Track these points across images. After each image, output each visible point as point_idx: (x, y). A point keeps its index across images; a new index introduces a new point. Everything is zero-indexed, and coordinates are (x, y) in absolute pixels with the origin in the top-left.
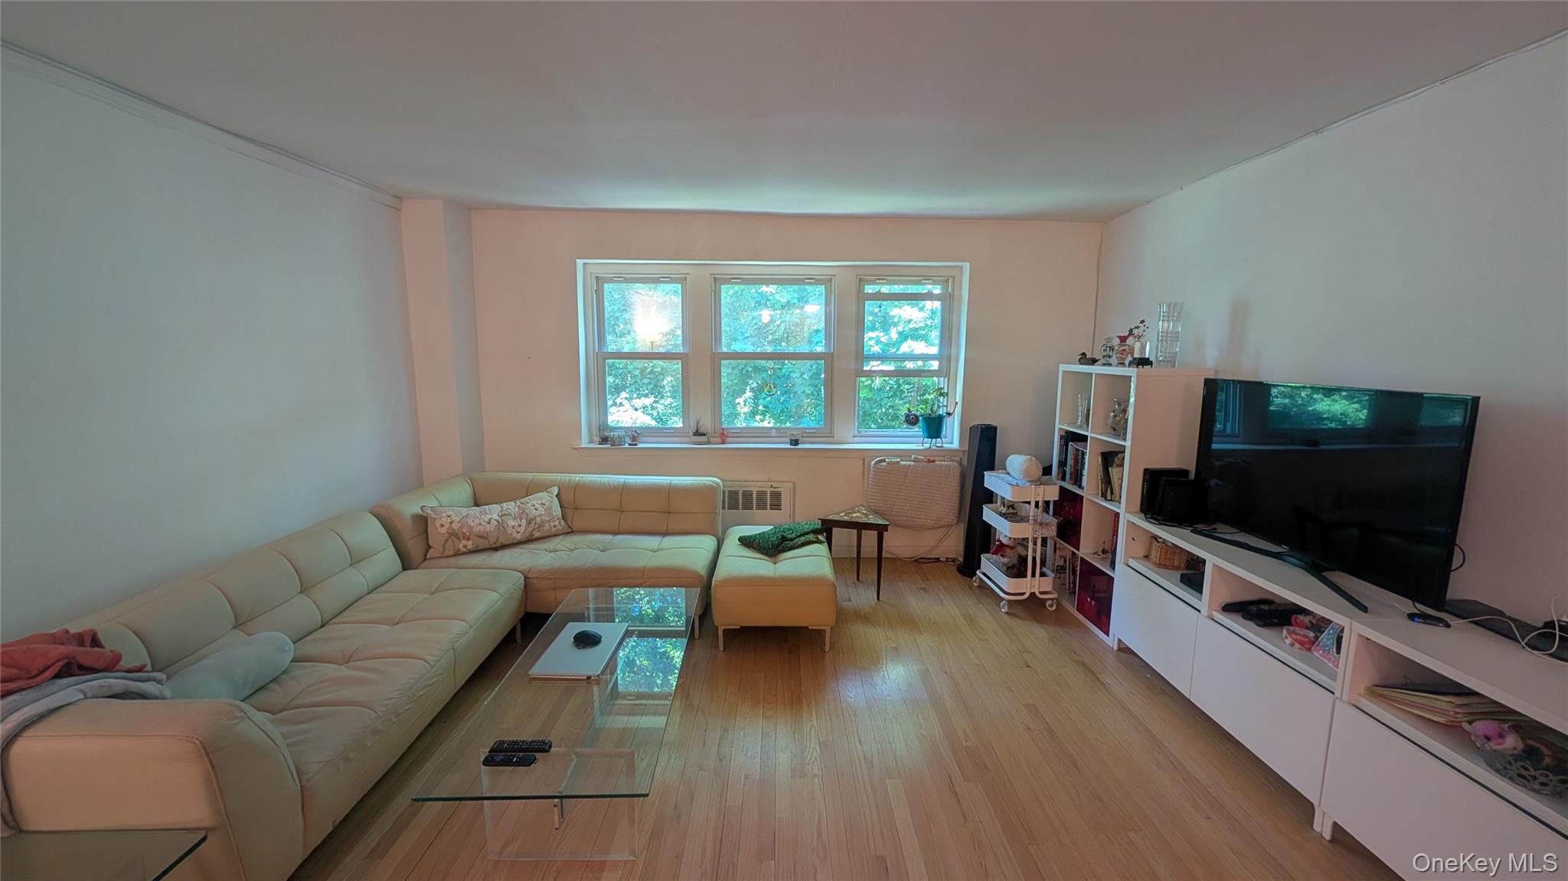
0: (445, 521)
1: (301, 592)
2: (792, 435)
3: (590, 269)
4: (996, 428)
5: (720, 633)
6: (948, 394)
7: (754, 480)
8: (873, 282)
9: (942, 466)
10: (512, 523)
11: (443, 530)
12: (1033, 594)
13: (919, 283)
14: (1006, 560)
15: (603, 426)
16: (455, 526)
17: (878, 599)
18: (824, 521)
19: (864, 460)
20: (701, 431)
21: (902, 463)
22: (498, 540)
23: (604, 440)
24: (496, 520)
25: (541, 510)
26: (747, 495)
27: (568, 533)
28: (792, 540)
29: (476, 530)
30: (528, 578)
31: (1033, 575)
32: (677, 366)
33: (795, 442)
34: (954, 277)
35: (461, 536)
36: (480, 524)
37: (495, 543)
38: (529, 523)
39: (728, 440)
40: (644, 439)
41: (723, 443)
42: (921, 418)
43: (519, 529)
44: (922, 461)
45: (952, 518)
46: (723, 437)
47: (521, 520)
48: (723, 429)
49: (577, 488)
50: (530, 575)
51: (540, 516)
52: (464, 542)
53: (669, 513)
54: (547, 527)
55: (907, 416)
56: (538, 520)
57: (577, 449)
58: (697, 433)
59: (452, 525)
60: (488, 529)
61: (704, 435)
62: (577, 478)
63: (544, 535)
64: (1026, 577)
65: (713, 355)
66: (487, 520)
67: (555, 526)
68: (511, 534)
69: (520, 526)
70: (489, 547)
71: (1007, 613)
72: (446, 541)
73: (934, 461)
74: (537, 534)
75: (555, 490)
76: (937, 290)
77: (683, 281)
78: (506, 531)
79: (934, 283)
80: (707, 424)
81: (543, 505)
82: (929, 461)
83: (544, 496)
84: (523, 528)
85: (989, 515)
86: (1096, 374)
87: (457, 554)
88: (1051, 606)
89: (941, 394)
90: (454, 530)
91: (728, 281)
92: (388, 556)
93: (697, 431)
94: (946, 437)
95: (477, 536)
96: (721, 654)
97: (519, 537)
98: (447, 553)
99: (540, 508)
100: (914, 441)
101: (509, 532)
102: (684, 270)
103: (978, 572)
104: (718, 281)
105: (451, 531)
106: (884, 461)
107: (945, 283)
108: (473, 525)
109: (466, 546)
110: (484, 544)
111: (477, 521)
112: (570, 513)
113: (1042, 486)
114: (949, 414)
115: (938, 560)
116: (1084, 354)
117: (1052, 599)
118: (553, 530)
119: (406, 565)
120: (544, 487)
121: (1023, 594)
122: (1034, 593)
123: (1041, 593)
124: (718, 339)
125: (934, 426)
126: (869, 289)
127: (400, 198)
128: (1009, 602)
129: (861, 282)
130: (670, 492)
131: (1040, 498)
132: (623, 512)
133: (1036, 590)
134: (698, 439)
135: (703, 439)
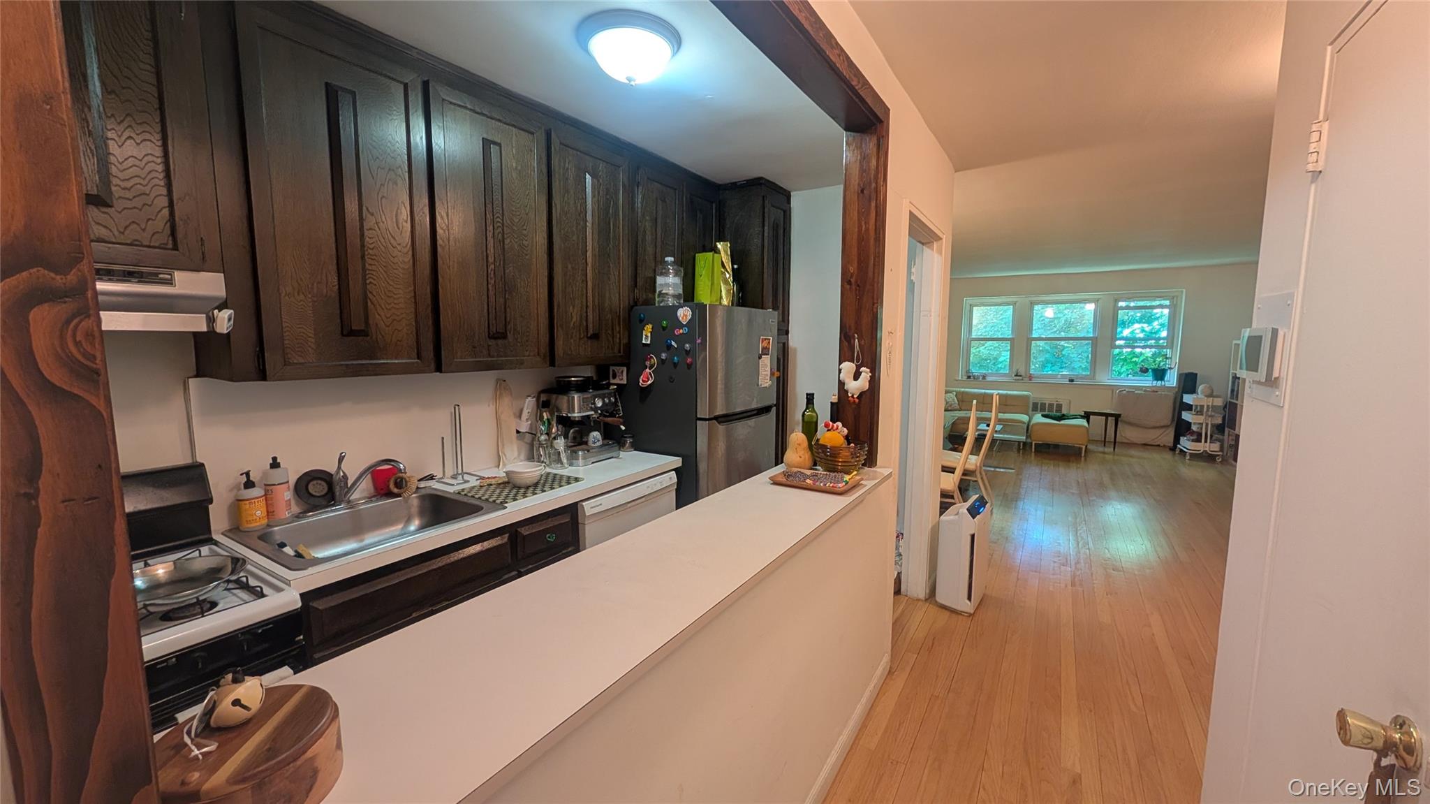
2: (1070, 377)
3: (968, 301)
4: (1196, 374)
5: (1033, 444)
6: (1171, 358)
7: (1048, 397)
8: (1124, 301)
9: (1163, 394)
13: (1155, 300)
14: (1192, 438)
15: (968, 372)
18: (1085, 412)
19: (1113, 390)
20: (1019, 374)
21: (1136, 392)
23: (969, 377)
25: (951, 400)
26: (1043, 405)
28: (1068, 417)
31: (1206, 441)
32: (1008, 345)
33: (1072, 381)
34: (1177, 297)
39: (1033, 379)
40: (989, 378)
41: (1030, 380)
42: (1150, 370)
44: (1149, 391)
45: (1167, 421)
46: (1031, 377)
48: (1030, 374)
49: (963, 392)
51: (950, 402)
53: (1006, 405)
55: (1141, 368)
57: (958, 380)
58: (1016, 375)
61: (1020, 376)
62: (963, 390)
64: (1201, 442)
65: (1028, 339)
71: (1189, 460)
73: (1157, 392)
74: (950, 408)
75: (955, 393)
77: (1014, 304)
79: (1164, 300)
80: (1022, 372)
81: (951, 398)
82: (1154, 391)
83: (951, 395)
85: (1186, 416)
88: (1218, 458)
89: (1167, 358)
91: (1039, 304)
94: (1169, 381)
96: (1033, 454)
100: (1148, 381)
102: (1015, 300)
103: (1178, 446)
104: (1032, 304)
106: (1125, 391)
107: (1172, 299)
113: (1211, 398)
114: (1170, 368)
115: (1159, 445)
117: (1219, 455)
121: (1199, 451)
122: (1206, 451)
123: (1211, 451)
124: (1031, 330)
125: (1160, 374)
126: (1121, 304)
128: (1190, 453)
129: (1117, 301)
131: (1210, 404)
132: (984, 404)
133: (1207, 449)
134: (1018, 378)
135: (1020, 378)
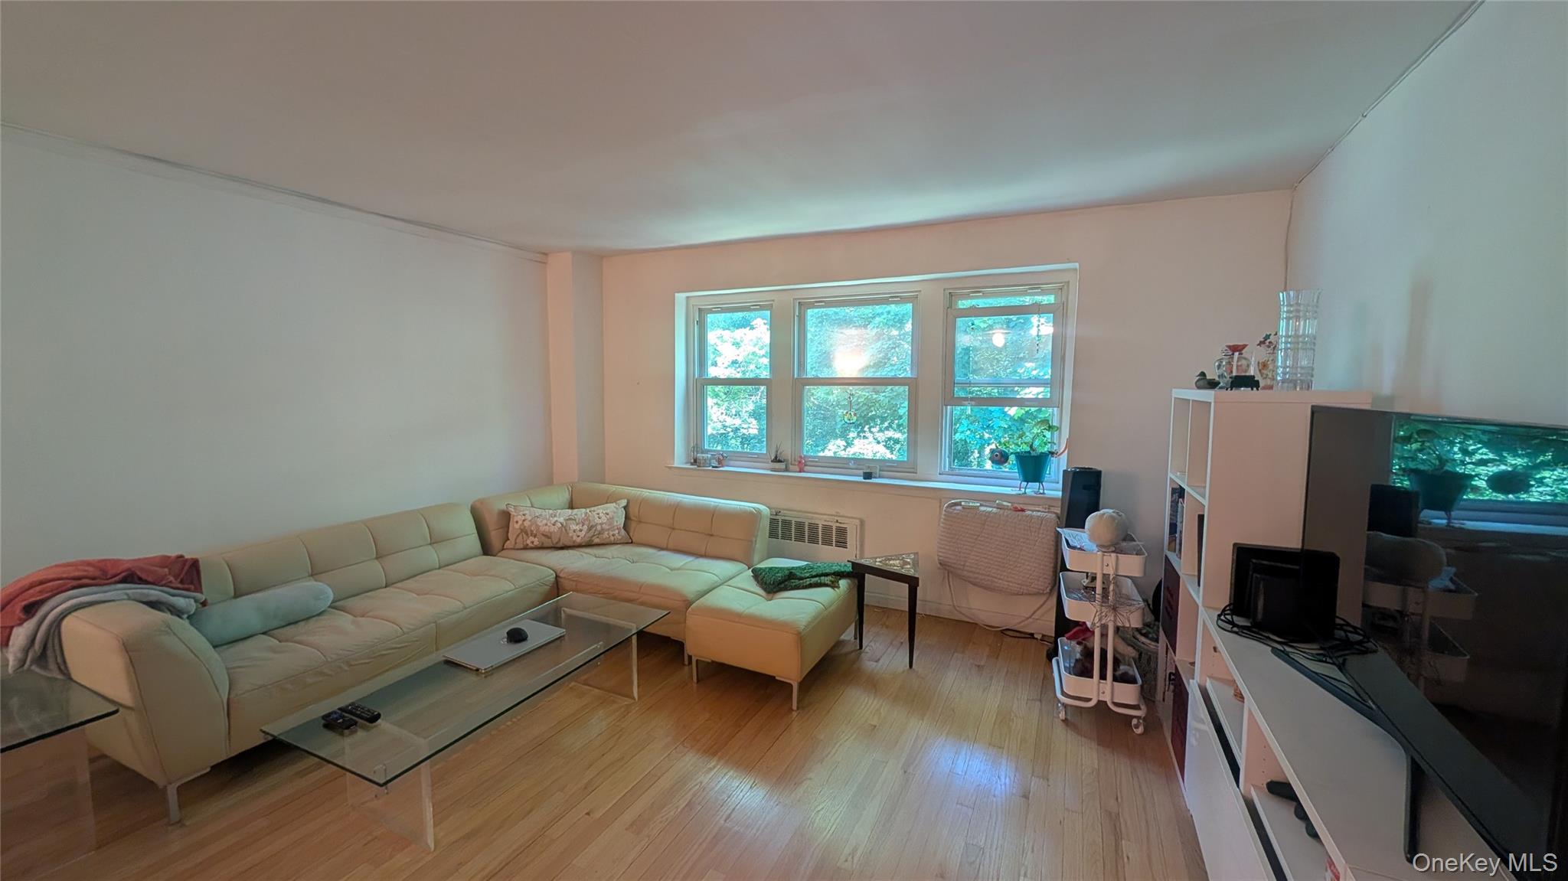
0: (520, 518)
1: (377, 558)
2: (869, 467)
3: (692, 302)
4: (1098, 474)
5: (694, 665)
6: (1056, 430)
7: (820, 511)
8: (966, 296)
9: (1032, 516)
10: (574, 527)
11: (517, 526)
12: (1101, 704)
13: (1024, 293)
16: (527, 524)
17: (911, 666)
18: (855, 565)
19: (941, 500)
20: (780, 458)
21: (982, 508)
22: (560, 540)
23: (695, 461)
24: (561, 523)
25: (604, 519)
26: (813, 528)
27: (627, 543)
28: (802, 579)
29: (542, 529)
30: (559, 577)
31: (1103, 677)
32: (763, 395)
33: (868, 476)
34: (1068, 283)
35: (529, 533)
36: (546, 525)
37: (557, 543)
38: (590, 528)
39: (806, 468)
40: (732, 463)
41: (800, 472)
42: (1012, 458)
43: (579, 533)
44: (1007, 508)
45: (1043, 584)
46: (802, 464)
47: (583, 526)
48: (801, 457)
49: (644, 502)
50: (561, 575)
51: (601, 524)
52: (531, 538)
53: (712, 535)
54: (606, 535)
55: (996, 452)
56: (599, 527)
57: (670, 468)
58: (776, 460)
59: (525, 523)
60: (552, 530)
61: (783, 462)
62: (647, 493)
63: (603, 542)
64: (1093, 677)
65: (799, 379)
66: (553, 522)
67: (613, 535)
68: (572, 537)
69: (581, 531)
70: (551, 545)
71: (1060, 721)
72: (518, 536)
73: (1023, 510)
74: (596, 541)
75: (624, 503)
76: (1046, 299)
77: (771, 307)
78: (568, 534)
79: (1044, 292)
80: (787, 452)
81: (609, 515)
82: (1016, 510)
83: (611, 507)
84: (583, 533)
86: (1193, 401)
87: (526, 548)
88: (1137, 727)
89: (1048, 429)
90: (525, 527)
91: (812, 306)
92: (473, 542)
93: (776, 457)
95: (543, 535)
96: (693, 685)
97: (579, 540)
98: (517, 547)
99: (603, 517)
100: (1010, 484)
101: (570, 535)
102: (773, 296)
103: (1054, 659)
104: (803, 306)
105: (522, 528)
106: (959, 504)
107: (1057, 290)
108: (540, 524)
109: (533, 542)
110: (547, 542)
111: (545, 522)
112: (633, 525)
113: (1113, 555)
114: (1053, 454)
116: (1203, 374)
117: (1138, 718)
118: (612, 538)
119: (486, 550)
120: (610, 498)
121: (1089, 700)
122: (1106, 702)
123: (1116, 704)
124: (801, 366)
125: (1033, 466)
126: (964, 304)
127: (545, 254)
128: (1065, 706)
129: (952, 297)
130: (713, 514)
131: (1110, 571)
132: (674, 529)
133: (1107, 698)
134: (777, 465)
135: (782, 466)
